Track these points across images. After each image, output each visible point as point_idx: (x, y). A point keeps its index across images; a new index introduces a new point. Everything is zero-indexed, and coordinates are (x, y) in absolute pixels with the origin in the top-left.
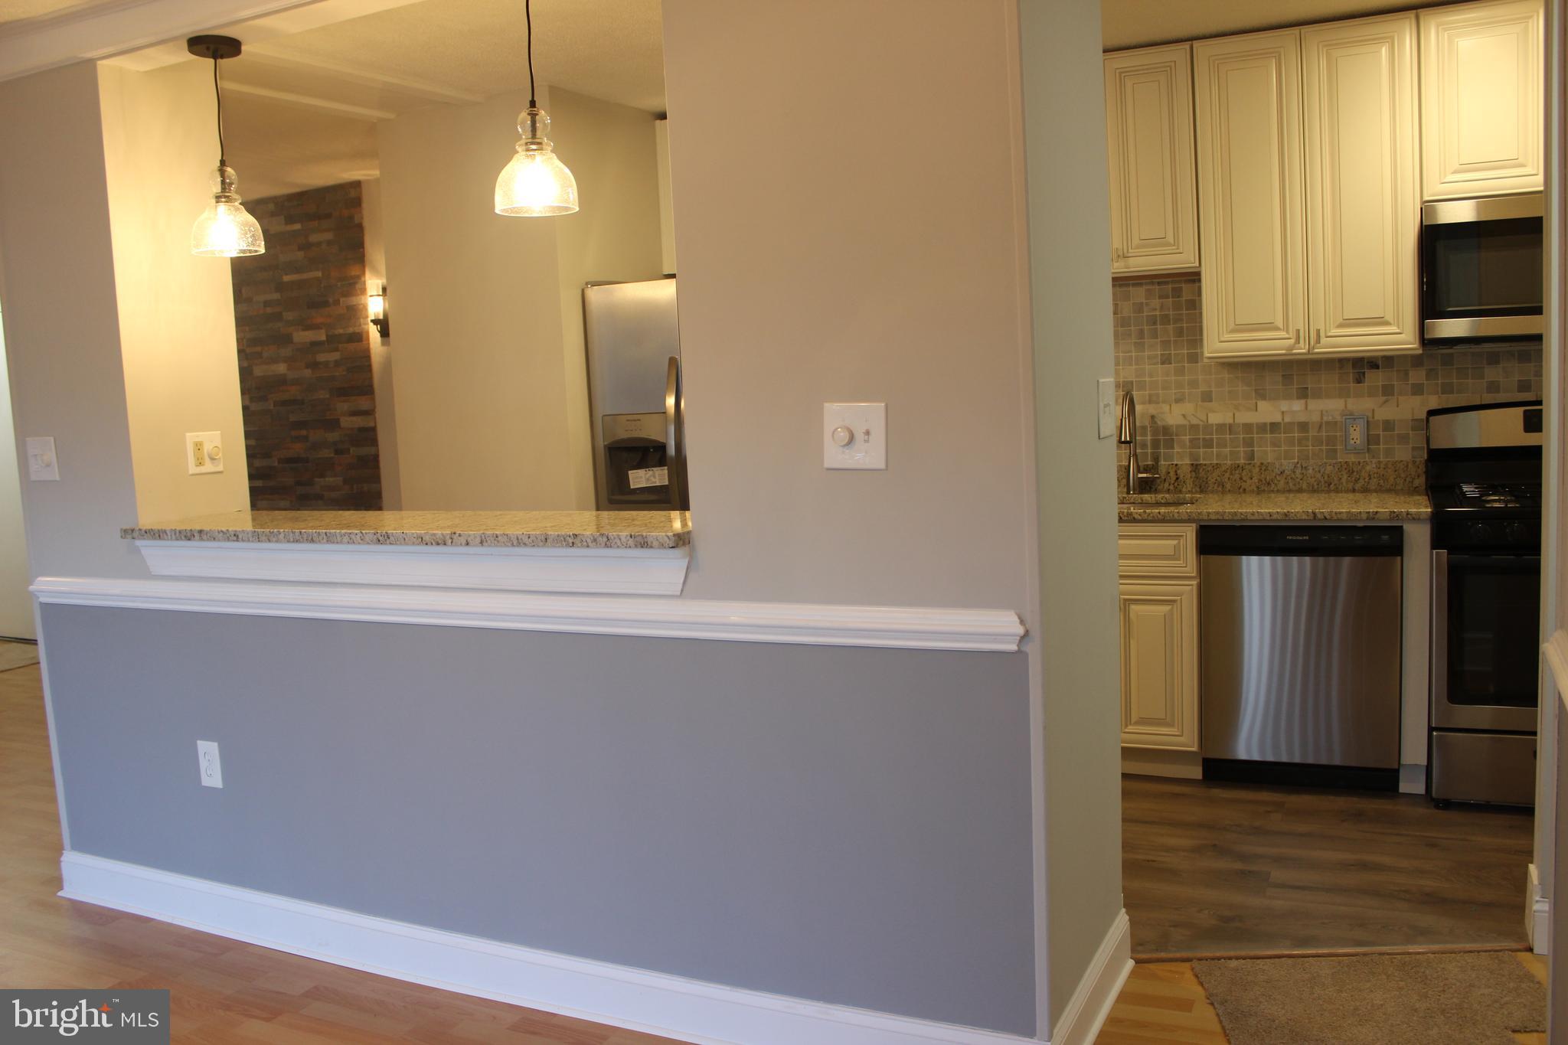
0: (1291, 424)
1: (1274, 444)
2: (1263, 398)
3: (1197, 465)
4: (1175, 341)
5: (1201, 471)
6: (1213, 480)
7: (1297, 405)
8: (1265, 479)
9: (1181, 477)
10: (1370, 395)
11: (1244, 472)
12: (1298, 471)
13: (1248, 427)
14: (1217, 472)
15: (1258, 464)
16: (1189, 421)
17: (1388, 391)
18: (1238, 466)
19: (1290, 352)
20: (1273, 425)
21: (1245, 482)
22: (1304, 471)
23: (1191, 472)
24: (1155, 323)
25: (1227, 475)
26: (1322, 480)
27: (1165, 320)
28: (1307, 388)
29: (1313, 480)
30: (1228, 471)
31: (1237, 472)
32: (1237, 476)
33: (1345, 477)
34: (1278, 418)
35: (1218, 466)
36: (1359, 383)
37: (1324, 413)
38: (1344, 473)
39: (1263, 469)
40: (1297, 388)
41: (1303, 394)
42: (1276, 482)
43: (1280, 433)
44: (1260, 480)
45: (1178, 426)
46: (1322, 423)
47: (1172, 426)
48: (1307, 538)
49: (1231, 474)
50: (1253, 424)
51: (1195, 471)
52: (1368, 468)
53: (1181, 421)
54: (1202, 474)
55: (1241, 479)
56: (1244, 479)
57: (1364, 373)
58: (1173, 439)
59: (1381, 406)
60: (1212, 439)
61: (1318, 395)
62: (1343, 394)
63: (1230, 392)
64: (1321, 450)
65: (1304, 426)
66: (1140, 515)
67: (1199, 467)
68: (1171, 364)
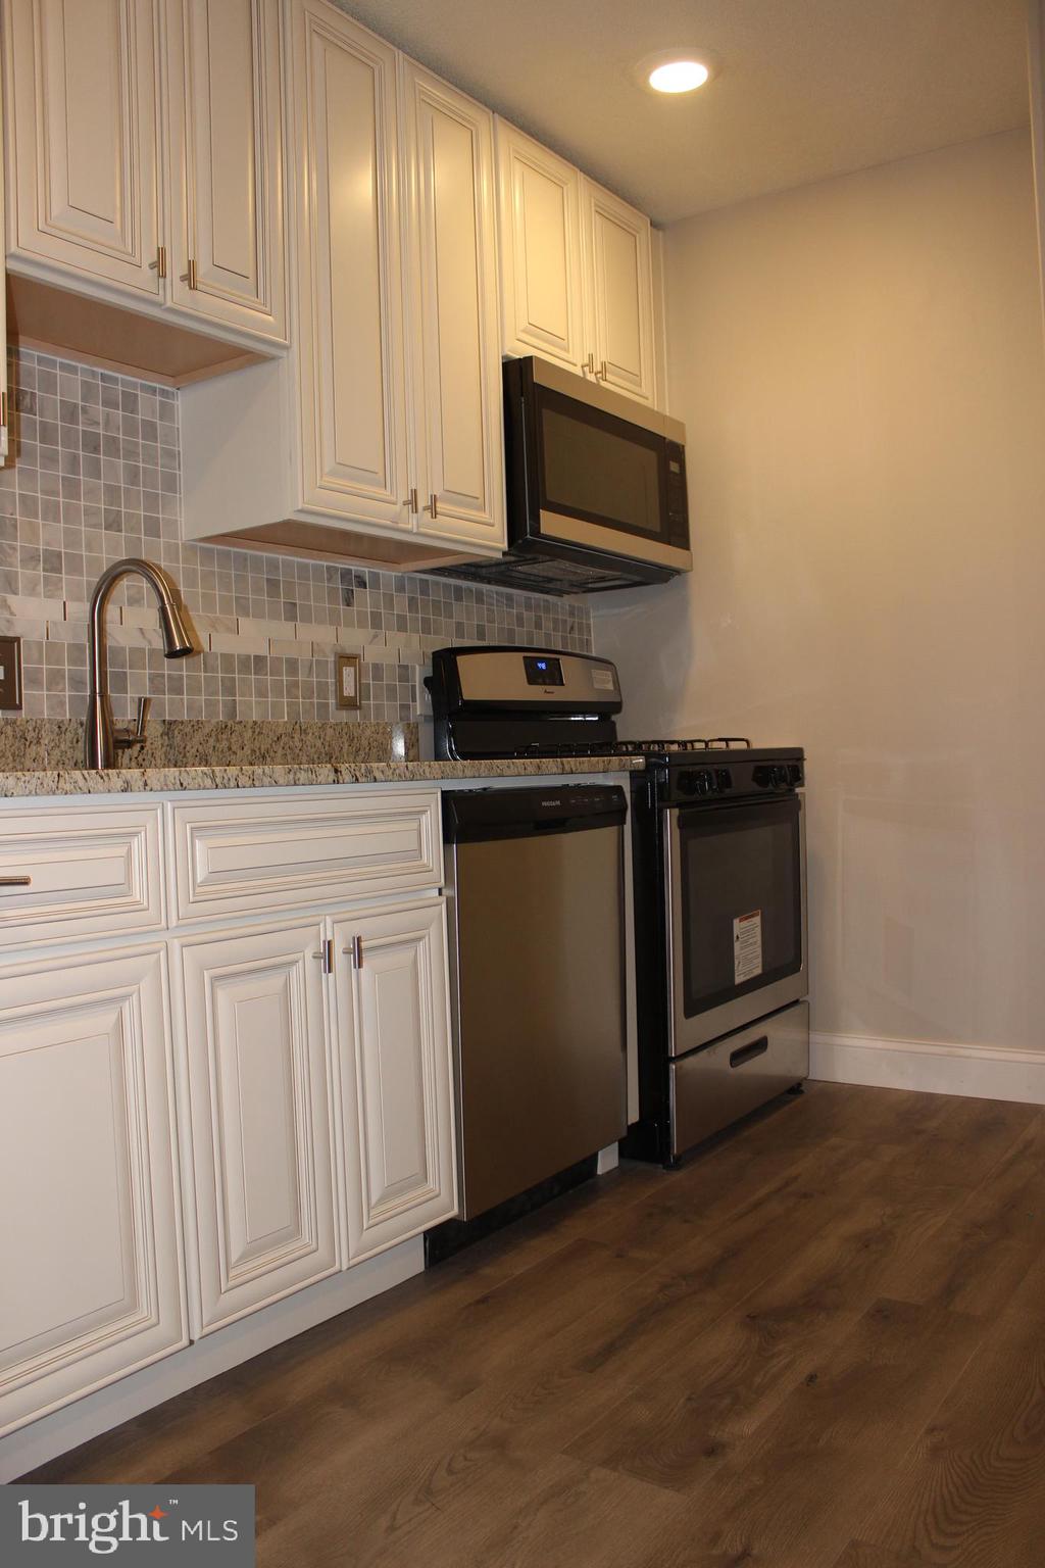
0: (279, 659)
1: (261, 693)
2: (244, 610)
3: (170, 723)
4: (127, 491)
5: (176, 732)
6: (194, 750)
7: (283, 629)
8: (260, 749)
9: (148, 744)
10: (362, 625)
11: (234, 738)
12: (297, 736)
13: (227, 658)
14: (198, 737)
15: (250, 724)
16: (150, 643)
17: (376, 621)
18: (226, 726)
19: (395, 525)
20: (259, 660)
21: (235, 753)
22: (303, 737)
23: (162, 735)
24: (96, 450)
25: (212, 741)
26: (323, 750)
27: (113, 445)
28: (295, 604)
29: (313, 750)
30: (213, 734)
31: (224, 736)
32: (225, 744)
33: (346, 745)
34: (263, 651)
35: (197, 726)
36: (348, 605)
37: (315, 647)
38: (345, 738)
39: (257, 730)
40: (284, 603)
41: (291, 613)
42: (272, 754)
43: (266, 675)
44: (253, 751)
45: (136, 652)
46: (312, 661)
47: (123, 649)
48: (558, 803)
49: (218, 740)
50: (233, 656)
51: (167, 734)
52: (368, 732)
53: (139, 642)
54: (178, 739)
55: (230, 749)
56: (234, 748)
57: (352, 591)
58: (125, 673)
59: (371, 643)
60: (181, 677)
61: (307, 619)
62: (334, 620)
63: (204, 595)
64: (312, 704)
65: (292, 665)
66: (382, 772)
67: (173, 727)
68: (120, 531)
